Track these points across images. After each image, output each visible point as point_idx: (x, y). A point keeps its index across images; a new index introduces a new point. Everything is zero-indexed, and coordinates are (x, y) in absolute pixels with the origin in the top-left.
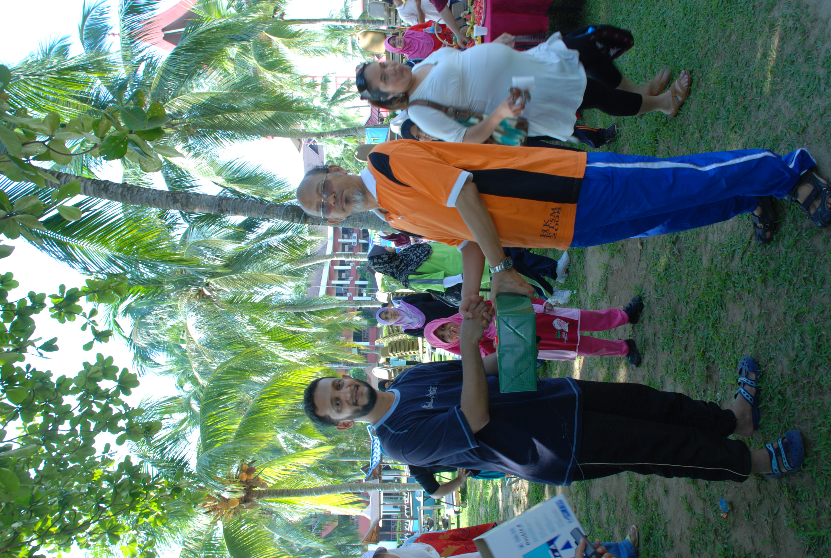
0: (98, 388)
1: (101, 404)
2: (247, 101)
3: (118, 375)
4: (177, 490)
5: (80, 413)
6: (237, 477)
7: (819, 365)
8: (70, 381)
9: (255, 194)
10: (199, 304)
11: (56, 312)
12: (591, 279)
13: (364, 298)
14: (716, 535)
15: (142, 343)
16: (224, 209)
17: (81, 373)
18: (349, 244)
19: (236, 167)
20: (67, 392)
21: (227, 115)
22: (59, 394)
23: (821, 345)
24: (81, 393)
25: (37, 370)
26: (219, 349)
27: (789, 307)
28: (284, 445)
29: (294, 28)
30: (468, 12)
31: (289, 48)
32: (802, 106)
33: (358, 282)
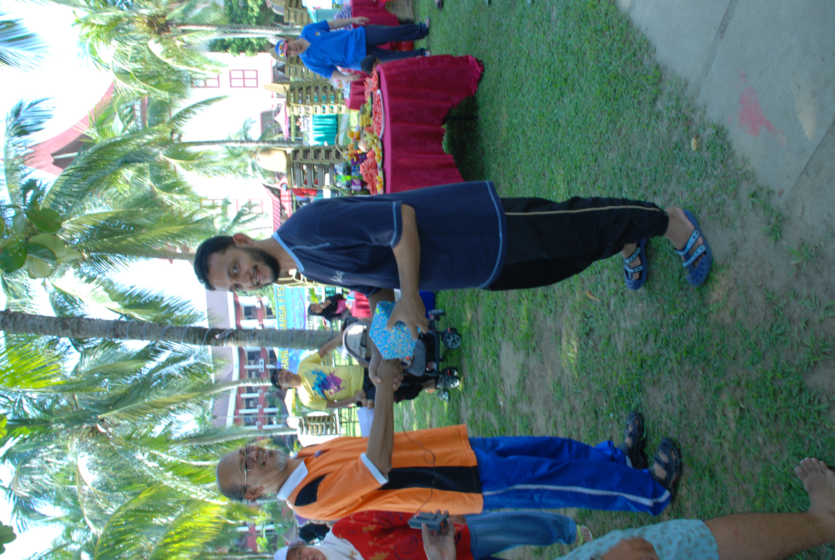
10: (93, 442)
13: (275, 425)
15: (23, 492)
16: (120, 333)
18: (257, 371)
26: (115, 491)
29: (193, 149)
31: (187, 170)
32: (694, 188)
33: (267, 410)
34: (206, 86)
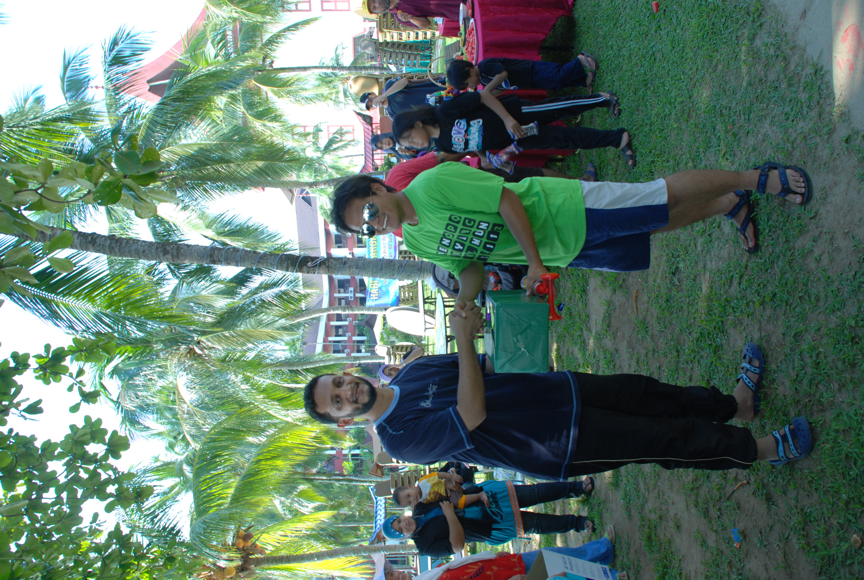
0: (86, 452)
1: (89, 469)
2: (237, 152)
3: (107, 437)
4: (170, 559)
5: (66, 480)
6: (233, 545)
7: (820, 382)
8: (56, 445)
9: (247, 247)
10: (190, 363)
11: (41, 373)
12: (593, 317)
13: (363, 353)
14: (731, 567)
15: (130, 406)
16: (216, 259)
17: (67, 437)
18: (346, 298)
19: (226, 219)
20: (53, 458)
21: (218, 167)
22: (44, 460)
23: (819, 362)
24: (67, 459)
25: (20, 434)
26: (211, 409)
27: (787, 328)
28: (281, 511)
29: (283, 75)
30: (460, 53)
31: (279, 97)
32: (788, 129)
33: (356, 338)
34: (297, 10)
